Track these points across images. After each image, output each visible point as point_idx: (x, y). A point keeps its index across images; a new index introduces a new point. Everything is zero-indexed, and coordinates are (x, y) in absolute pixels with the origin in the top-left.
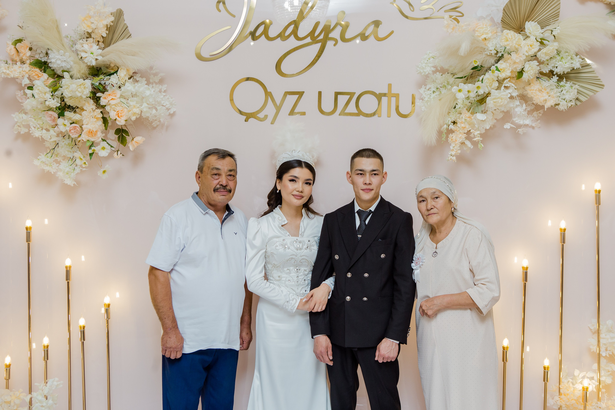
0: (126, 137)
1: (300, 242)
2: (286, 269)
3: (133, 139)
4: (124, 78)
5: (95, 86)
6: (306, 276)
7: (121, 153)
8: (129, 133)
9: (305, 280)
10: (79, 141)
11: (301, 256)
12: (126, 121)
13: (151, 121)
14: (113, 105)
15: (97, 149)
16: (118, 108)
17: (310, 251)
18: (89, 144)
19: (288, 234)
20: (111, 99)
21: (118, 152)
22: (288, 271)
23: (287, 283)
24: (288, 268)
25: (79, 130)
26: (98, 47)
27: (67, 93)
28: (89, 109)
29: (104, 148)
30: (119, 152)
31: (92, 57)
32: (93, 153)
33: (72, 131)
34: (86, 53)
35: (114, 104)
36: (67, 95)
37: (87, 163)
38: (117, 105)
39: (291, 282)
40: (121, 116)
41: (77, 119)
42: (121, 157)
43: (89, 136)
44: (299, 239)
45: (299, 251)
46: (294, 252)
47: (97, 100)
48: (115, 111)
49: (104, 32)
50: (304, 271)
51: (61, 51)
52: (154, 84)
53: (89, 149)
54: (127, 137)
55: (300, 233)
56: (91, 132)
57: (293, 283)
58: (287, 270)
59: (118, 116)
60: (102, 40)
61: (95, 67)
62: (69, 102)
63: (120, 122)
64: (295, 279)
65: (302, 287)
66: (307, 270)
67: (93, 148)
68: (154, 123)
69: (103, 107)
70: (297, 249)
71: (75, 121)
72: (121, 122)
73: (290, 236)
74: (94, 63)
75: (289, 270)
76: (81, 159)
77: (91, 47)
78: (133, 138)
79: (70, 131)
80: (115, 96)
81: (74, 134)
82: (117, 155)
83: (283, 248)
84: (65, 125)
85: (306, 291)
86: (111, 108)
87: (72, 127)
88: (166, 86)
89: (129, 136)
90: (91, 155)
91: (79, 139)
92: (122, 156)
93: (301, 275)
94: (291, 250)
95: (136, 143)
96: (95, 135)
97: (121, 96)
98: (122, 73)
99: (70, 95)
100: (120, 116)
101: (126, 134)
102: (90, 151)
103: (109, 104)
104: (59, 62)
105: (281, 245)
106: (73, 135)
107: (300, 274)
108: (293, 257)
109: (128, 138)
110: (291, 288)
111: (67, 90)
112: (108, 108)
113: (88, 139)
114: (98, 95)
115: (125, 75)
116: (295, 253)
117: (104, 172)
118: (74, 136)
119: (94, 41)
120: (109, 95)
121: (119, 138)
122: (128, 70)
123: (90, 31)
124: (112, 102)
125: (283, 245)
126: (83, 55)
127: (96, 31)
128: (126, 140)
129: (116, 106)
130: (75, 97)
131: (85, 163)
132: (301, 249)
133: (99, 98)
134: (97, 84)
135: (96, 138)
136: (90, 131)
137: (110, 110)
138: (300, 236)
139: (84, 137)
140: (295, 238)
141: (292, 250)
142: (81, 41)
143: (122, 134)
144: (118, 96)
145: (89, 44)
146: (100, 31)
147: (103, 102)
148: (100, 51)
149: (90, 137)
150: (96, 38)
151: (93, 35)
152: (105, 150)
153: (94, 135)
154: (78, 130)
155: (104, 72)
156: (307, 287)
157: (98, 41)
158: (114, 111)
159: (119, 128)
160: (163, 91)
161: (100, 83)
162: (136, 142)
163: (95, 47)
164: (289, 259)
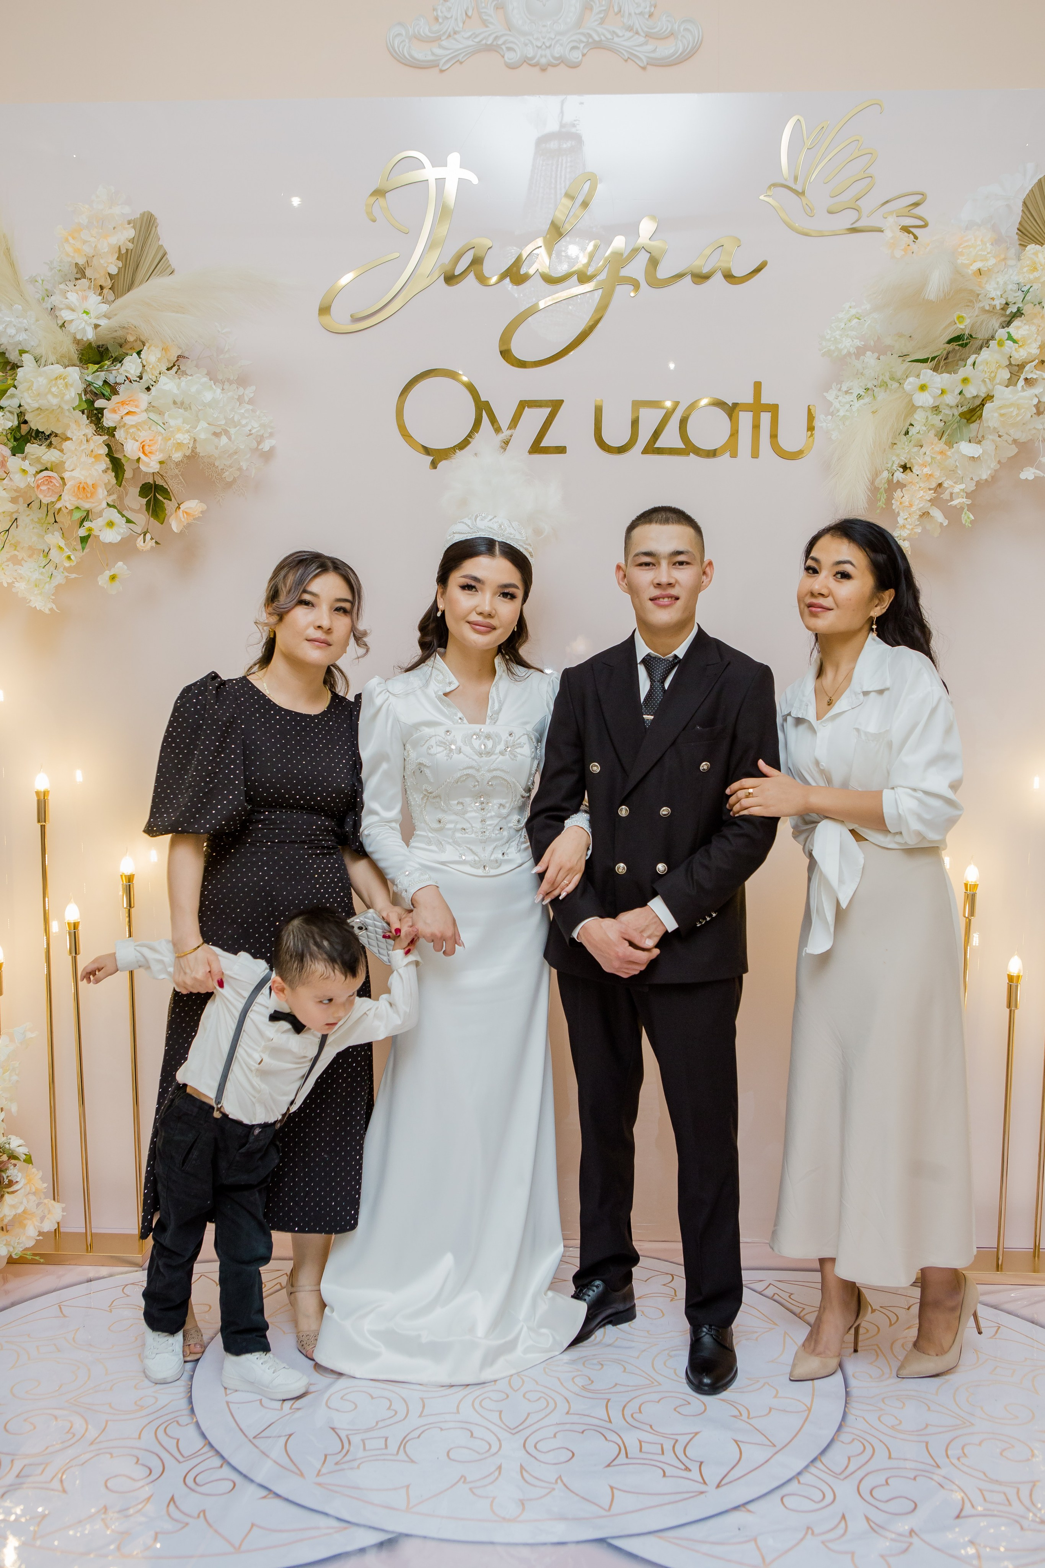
0: (163, 503)
1: (488, 737)
2: (456, 802)
3: (179, 507)
4: (157, 365)
5: (95, 387)
6: (504, 820)
7: (152, 539)
8: (171, 493)
9: (501, 829)
10: (60, 509)
11: (489, 771)
12: (161, 463)
13: (220, 468)
14: (132, 426)
15: (95, 525)
16: (144, 435)
17: (513, 757)
18: (78, 515)
19: (460, 715)
20: (127, 413)
21: (145, 535)
22: (460, 807)
23: (458, 835)
24: (461, 800)
25: (57, 485)
26: (100, 298)
27: (29, 401)
28: (79, 436)
29: (111, 524)
30: (148, 536)
31: (86, 322)
32: (89, 536)
33: (44, 488)
34: (73, 310)
35: (134, 423)
36: (28, 404)
37: (72, 557)
38: (140, 428)
39: (467, 833)
40: (150, 453)
41: (53, 459)
42: (152, 547)
43: (79, 498)
44: (486, 728)
45: (485, 758)
46: (473, 760)
47: (96, 416)
48: (137, 441)
49: (112, 263)
50: (499, 808)
51: (17, 305)
52: (226, 383)
53: (79, 526)
54: (165, 501)
55: (489, 713)
56: (83, 489)
57: (473, 835)
58: (458, 803)
59: (144, 453)
60: (108, 283)
61: (94, 345)
62: (36, 423)
63: (147, 465)
64: (478, 825)
65: (495, 844)
66: (508, 805)
67: (87, 524)
68: (227, 473)
69: (111, 432)
70: (480, 754)
71: (49, 466)
72: (150, 466)
73: (465, 721)
74: (90, 335)
75: (462, 803)
76: (60, 548)
77: (85, 298)
78: (179, 505)
79: (38, 486)
80: (136, 406)
81: (48, 495)
82: (144, 542)
83: (445, 751)
84: (24, 470)
85: (503, 854)
86: (127, 432)
87: (41, 479)
88: (253, 388)
89: (171, 500)
90: (84, 540)
91: (58, 506)
92: (154, 544)
93: (491, 817)
94: (465, 755)
95: (185, 514)
96: (92, 494)
97: (151, 407)
98: (151, 355)
99: (36, 405)
100: (147, 452)
101: (165, 496)
102: (82, 532)
103: (122, 424)
104: (12, 331)
105: (441, 742)
106: (45, 496)
107: (489, 815)
108: (470, 771)
109: (169, 505)
110: (468, 846)
111: (28, 393)
112: (119, 435)
113: (76, 504)
114: (99, 403)
115: (159, 360)
116: (474, 764)
117: (113, 578)
118: (47, 499)
119: (92, 286)
120: (123, 403)
121: (148, 504)
122: (165, 349)
123: (81, 261)
124: (129, 420)
125: (445, 743)
126: (66, 315)
127: (95, 262)
128: (163, 509)
129: (138, 430)
130: (47, 410)
131: (69, 558)
132: (489, 754)
133: (101, 411)
134: (100, 383)
135: (93, 503)
136: (81, 486)
137: (126, 439)
138: (488, 721)
139: (68, 501)
140: (476, 727)
141: (467, 756)
142: (62, 286)
143: (155, 495)
144: (144, 405)
145: (80, 293)
146: (102, 261)
147: (109, 420)
148: (105, 307)
149: (81, 499)
150: (95, 279)
151: (88, 272)
152: (115, 528)
153: (89, 495)
154: (55, 485)
155: (113, 355)
156: (507, 845)
157: (102, 287)
158: (133, 441)
159: (149, 483)
160: (247, 399)
161: (105, 382)
162: (186, 512)
163: (94, 299)
164: (461, 777)
